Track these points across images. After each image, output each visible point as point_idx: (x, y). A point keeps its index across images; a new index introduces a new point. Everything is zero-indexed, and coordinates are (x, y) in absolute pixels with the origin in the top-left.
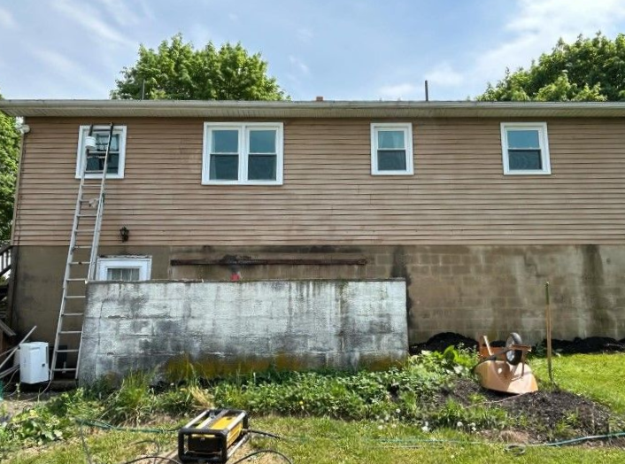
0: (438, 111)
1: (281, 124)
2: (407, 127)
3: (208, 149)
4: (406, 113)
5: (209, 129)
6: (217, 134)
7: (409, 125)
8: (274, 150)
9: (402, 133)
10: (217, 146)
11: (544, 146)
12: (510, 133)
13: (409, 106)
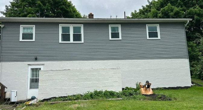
0: (128, 21)
1: (83, 25)
2: (119, 26)
3: (60, 32)
4: (119, 22)
5: (60, 26)
6: (63, 28)
7: (120, 25)
8: (80, 32)
9: (118, 27)
10: (63, 32)
11: (158, 31)
12: (149, 27)
13: (120, 20)
